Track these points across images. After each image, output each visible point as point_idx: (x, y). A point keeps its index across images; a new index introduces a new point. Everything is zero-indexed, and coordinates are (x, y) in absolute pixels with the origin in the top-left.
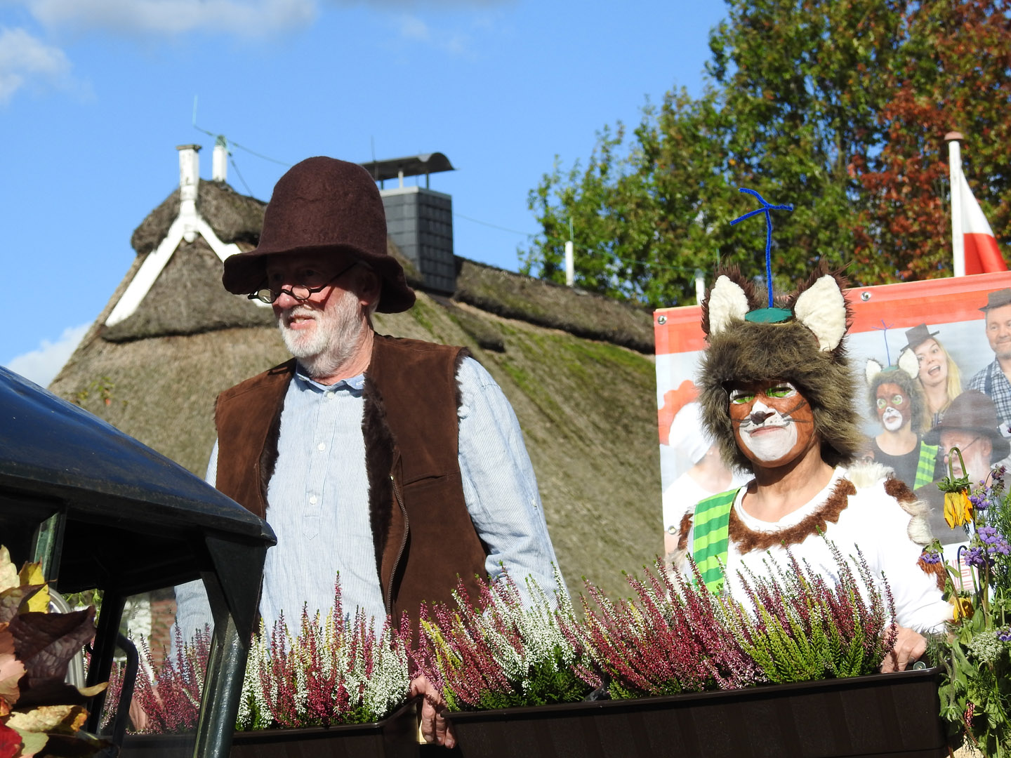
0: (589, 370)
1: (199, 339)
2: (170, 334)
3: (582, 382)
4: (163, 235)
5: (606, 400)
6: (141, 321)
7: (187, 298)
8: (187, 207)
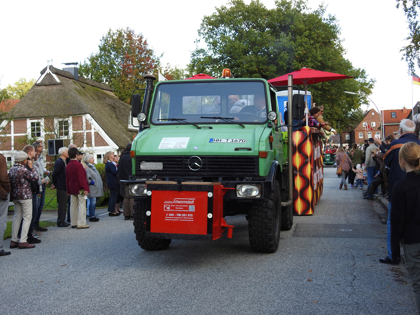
0: (95, 91)
1: (49, 86)
2: (46, 85)
3: (94, 93)
4: (45, 72)
5: (97, 95)
6: (41, 83)
7: (48, 81)
8: (48, 69)
